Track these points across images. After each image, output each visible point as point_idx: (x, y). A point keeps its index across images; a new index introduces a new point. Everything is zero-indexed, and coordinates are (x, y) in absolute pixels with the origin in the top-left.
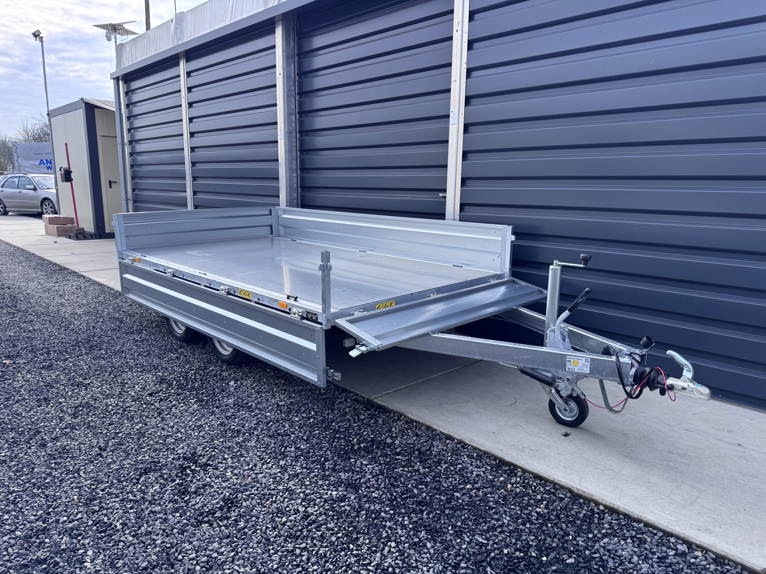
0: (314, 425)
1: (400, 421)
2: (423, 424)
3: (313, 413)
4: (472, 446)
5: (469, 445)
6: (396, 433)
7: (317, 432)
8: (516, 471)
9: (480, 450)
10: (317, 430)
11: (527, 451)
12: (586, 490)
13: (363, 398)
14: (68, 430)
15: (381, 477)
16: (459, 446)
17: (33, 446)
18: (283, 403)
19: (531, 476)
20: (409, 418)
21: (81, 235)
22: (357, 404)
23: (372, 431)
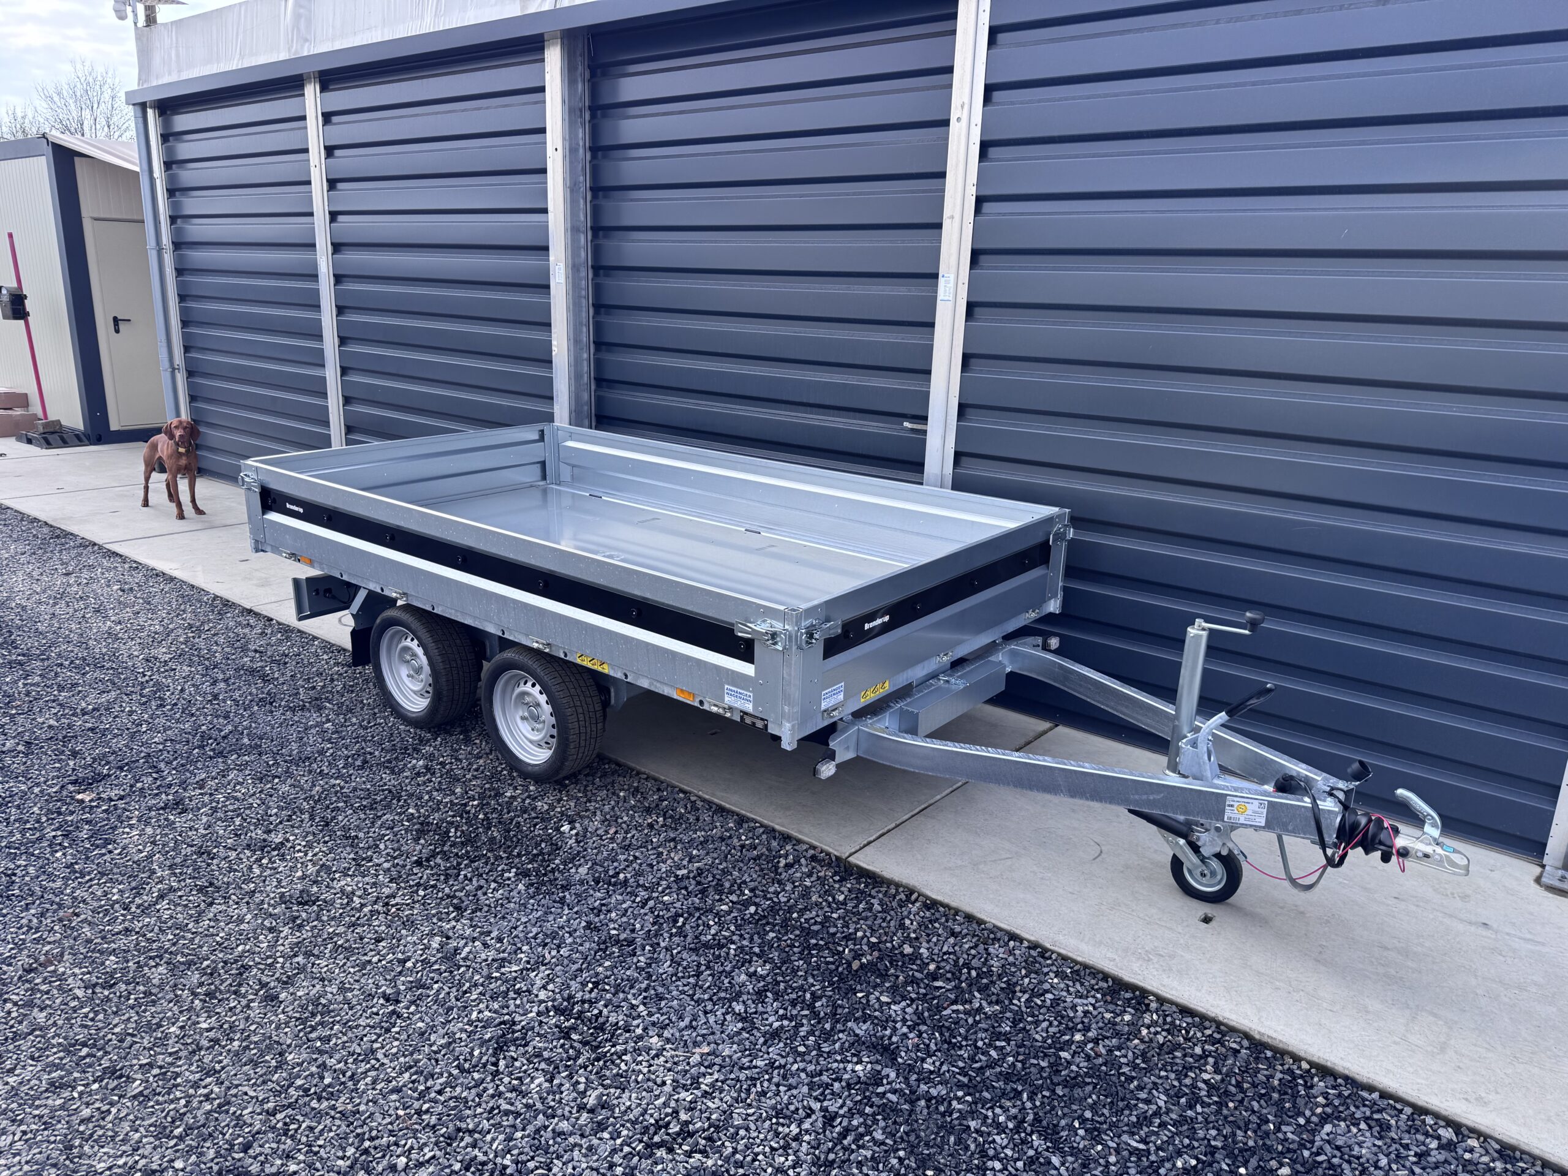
0: (759, 920)
1: (913, 903)
2: (957, 912)
3: (747, 892)
4: (1059, 954)
5: (1053, 952)
6: (915, 931)
7: (772, 935)
8: (1147, 1001)
9: (1076, 962)
10: (772, 931)
11: (1155, 960)
12: (1274, 1035)
13: (828, 854)
14: (300, 959)
15: (923, 1028)
16: (1033, 952)
17: (252, 1001)
18: (685, 872)
19: (1174, 1008)
20: (927, 898)
21: (56, 436)
22: (819, 868)
23: (870, 927)
